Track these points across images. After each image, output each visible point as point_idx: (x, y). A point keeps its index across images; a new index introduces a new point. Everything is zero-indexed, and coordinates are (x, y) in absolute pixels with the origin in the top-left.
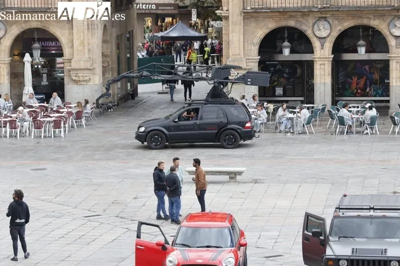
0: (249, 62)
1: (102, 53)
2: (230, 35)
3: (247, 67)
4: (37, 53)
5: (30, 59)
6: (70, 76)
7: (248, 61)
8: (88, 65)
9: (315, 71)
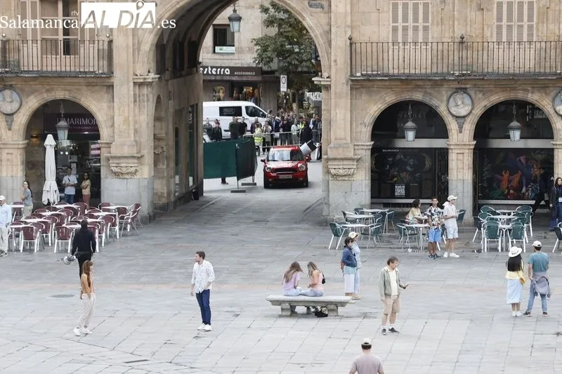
0: (358, 149)
1: (154, 135)
2: (333, 112)
3: (356, 157)
4: (63, 135)
5: (54, 143)
6: (109, 166)
7: (356, 147)
8: (134, 152)
9: (450, 162)
